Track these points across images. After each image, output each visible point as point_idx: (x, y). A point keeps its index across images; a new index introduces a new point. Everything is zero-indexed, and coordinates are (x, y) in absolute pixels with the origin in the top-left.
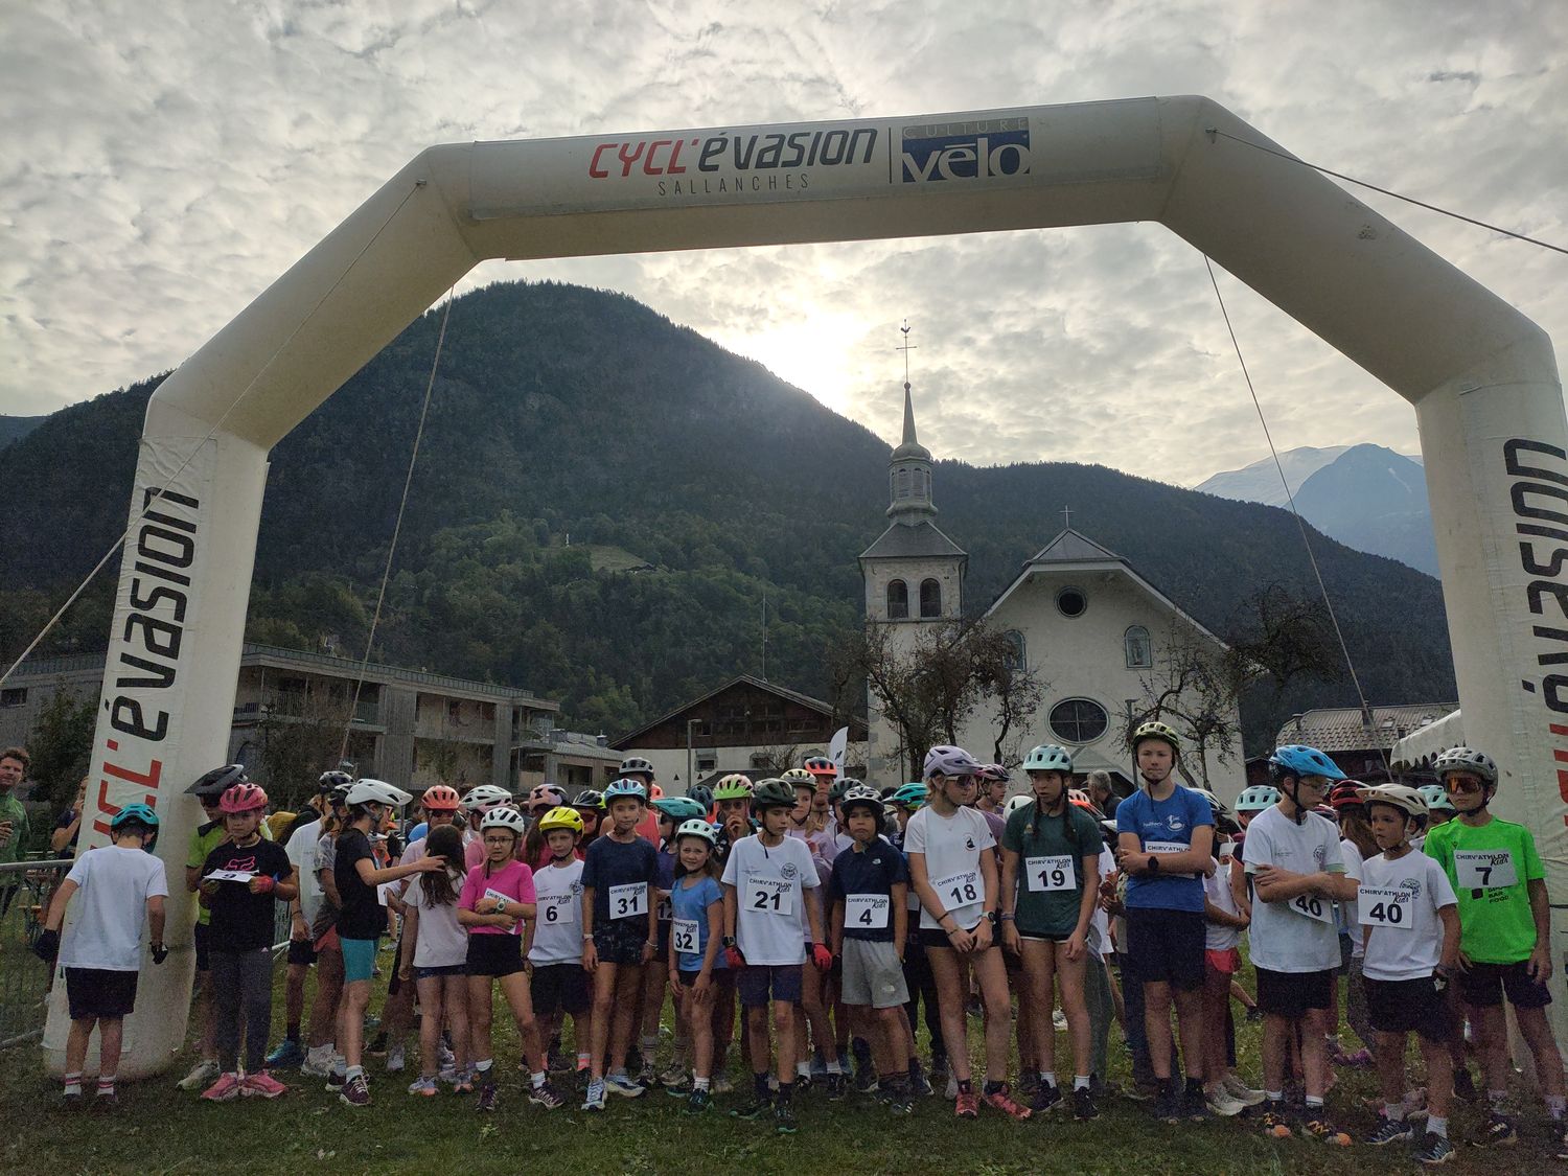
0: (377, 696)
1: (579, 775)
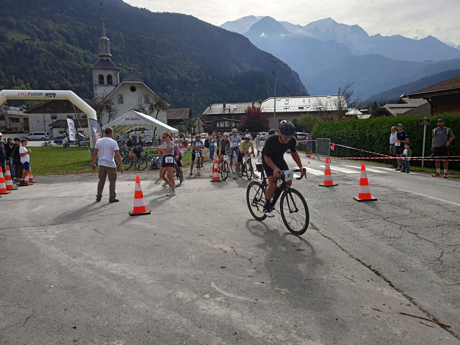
1: (15, 119)
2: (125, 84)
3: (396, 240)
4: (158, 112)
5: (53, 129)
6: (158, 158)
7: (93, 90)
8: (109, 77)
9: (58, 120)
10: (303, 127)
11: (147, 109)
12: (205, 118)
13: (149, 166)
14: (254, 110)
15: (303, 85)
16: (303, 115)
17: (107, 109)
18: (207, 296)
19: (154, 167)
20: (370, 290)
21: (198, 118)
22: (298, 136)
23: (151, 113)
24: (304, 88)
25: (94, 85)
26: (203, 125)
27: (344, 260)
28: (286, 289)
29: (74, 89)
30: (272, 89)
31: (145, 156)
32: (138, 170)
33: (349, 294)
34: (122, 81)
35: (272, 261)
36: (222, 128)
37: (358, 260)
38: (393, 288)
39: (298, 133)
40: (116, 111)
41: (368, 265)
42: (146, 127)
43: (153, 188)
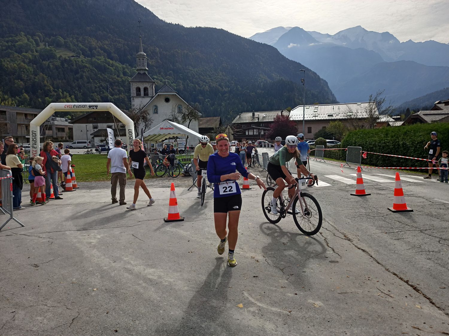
0: (6, 114)
1: (61, 129)
2: (160, 95)
3: (434, 253)
4: (190, 121)
5: (95, 138)
6: (190, 165)
7: (131, 101)
8: (146, 89)
9: (99, 130)
10: (332, 134)
11: (180, 119)
12: (234, 127)
13: (182, 173)
14: (283, 118)
15: (332, 93)
16: (332, 122)
17: (143, 119)
18: (241, 305)
19: (187, 174)
20: (408, 306)
21: (229, 127)
22: (328, 144)
23: (183, 122)
24: (333, 95)
25: (132, 97)
26: (233, 133)
27: (380, 273)
28: (320, 302)
29: (113, 100)
30: (301, 97)
31: (178, 164)
32: (172, 177)
33: (386, 310)
34: (158, 93)
35: (305, 272)
36: (251, 136)
37: (395, 274)
38: (433, 305)
39: (327, 140)
40: (151, 121)
41: (406, 279)
42: (179, 136)
43: (186, 195)
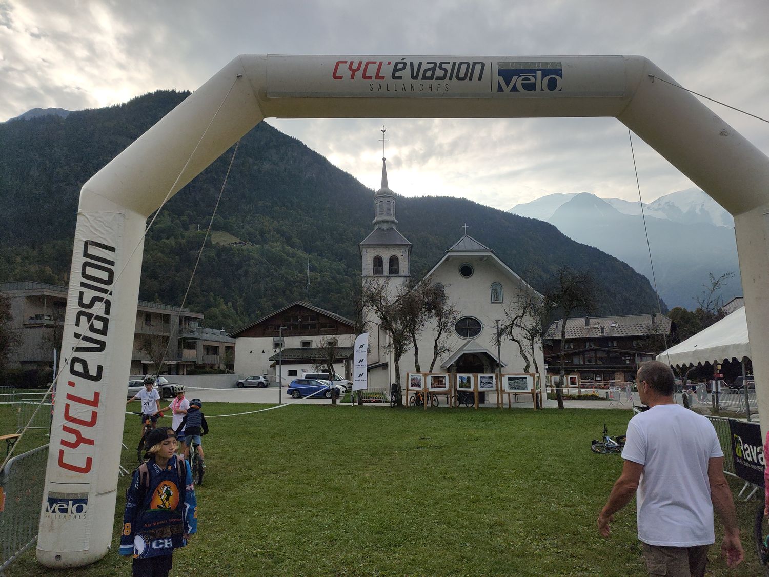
1: (212, 350)
2: (451, 259)
5: (276, 366)
9: (285, 350)
